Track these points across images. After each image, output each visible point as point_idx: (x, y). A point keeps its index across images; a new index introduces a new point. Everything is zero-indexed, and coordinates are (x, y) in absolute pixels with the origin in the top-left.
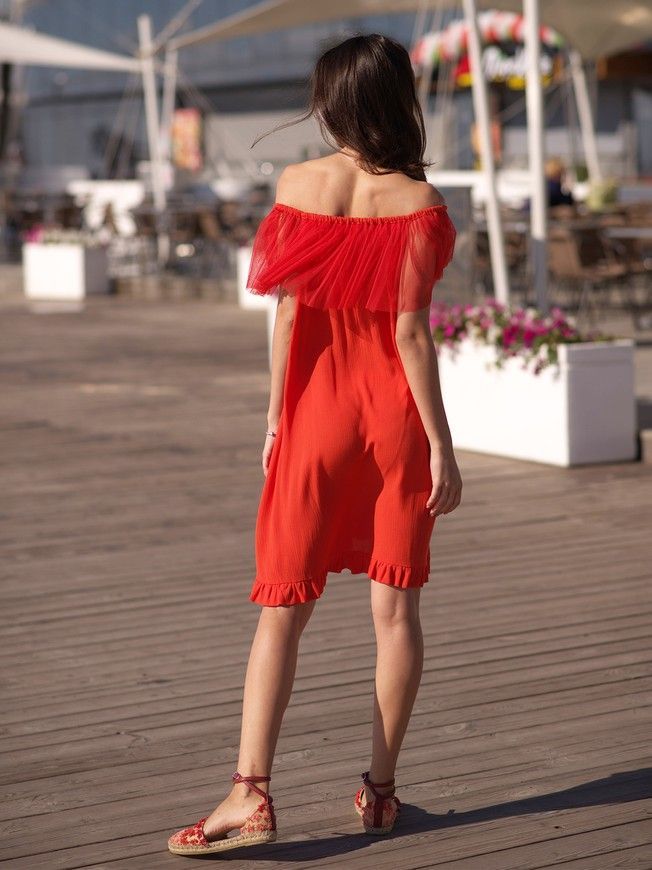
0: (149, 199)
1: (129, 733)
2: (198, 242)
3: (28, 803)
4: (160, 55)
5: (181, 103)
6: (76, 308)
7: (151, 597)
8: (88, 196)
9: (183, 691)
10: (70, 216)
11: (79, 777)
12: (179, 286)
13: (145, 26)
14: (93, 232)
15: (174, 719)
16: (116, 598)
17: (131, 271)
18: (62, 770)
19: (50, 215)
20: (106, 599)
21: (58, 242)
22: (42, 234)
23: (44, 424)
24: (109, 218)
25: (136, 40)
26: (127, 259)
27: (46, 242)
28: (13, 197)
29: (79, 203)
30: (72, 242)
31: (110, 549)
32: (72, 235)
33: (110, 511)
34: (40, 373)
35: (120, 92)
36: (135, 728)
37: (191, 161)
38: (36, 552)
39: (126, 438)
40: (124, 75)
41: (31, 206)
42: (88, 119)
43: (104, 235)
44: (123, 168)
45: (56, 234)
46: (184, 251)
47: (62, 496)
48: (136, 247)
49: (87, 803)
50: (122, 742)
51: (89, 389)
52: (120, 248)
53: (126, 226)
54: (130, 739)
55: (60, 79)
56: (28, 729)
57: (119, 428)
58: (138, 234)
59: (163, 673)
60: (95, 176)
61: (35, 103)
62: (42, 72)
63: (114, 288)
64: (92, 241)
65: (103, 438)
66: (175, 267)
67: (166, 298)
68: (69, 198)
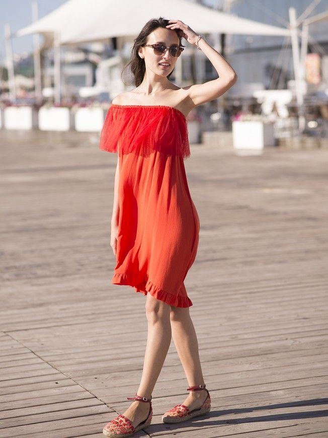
0: (295, 99)
1: (292, 339)
2: (319, 120)
3: (247, 366)
4: (300, 27)
5: (310, 50)
6: (259, 153)
7: (300, 283)
8: (264, 98)
9: (316, 323)
10: (255, 108)
11: (270, 356)
12: (310, 141)
13: (292, 13)
14: (266, 116)
15: (312, 334)
16: (283, 283)
17: (286, 135)
18: (262, 353)
19: (245, 108)
20: (279, 284)
21: (250, 120)
22: (242, 117)
23: (246, 207)
24: (274, 109)
25: (288, 20)
26: (284, 129)
27: (244, 121)
28: (227, 99)
29: (259, 101)
30: (257, 121)
31: (280, 262)
32: (256, 117)
33: (279, 246)
34: (242, 184)
35: (280, 46)
36: (294, 337)
37: (315, 80)
38: (245, 263)
39: (285, 213)
40: (282, 38)
41: (236, 103)
42: (263, 60)
43: (272, 117)
44: (281, 84)
45: (249, 116)
46: (312, 125)
47: (256, 239)
48: (289, 123)
49: (273, 366)
50: (289, 343)
51: (267, 191)
52: (280, 124)
53: (284, 112)
54: (292, 341)
55: (249, 40)
56: (246, 336)
57: (282, 209)
58: (289, 116)
59: (306, 315)
60: (267, 88)
61: (238, 52)
62: (241, 37)
63: (277, 143)
64: (267, 120)
65: (275, 213)
66: (308, 132)
67: (303, 148)
68: (254, 99)
